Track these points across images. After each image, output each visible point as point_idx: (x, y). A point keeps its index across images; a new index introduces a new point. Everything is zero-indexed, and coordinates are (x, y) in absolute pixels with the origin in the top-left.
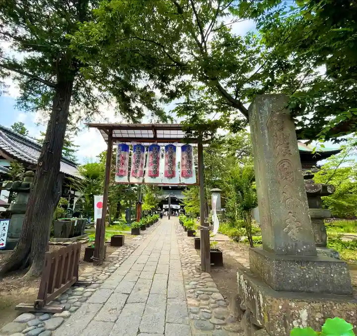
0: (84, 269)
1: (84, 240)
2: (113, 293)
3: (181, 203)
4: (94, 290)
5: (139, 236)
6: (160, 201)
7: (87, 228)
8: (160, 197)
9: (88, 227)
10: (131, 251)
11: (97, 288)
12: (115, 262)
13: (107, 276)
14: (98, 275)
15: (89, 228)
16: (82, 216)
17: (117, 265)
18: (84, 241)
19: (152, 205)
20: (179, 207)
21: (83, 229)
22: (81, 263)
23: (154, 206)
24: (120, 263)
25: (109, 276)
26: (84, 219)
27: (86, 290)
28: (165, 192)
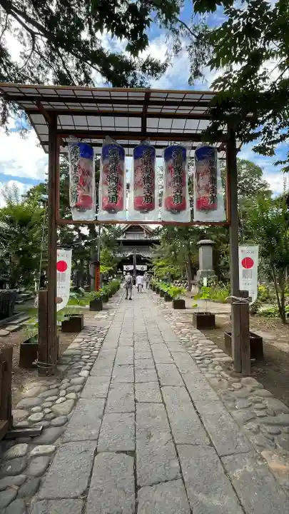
0: (21, 389)
1: (16, 324)
2: (96, 453)
3: (149, 262)
4: (51, 448)
5: (101, 312)
6: (120, 260)
7: (18, 303)
8: (119, 255)
9: (20, 302)
10: (100, 340)
11: (59, 441)
12: (77, 366)
13: (71, 402)
14: (53, 402)
15: (21, 304)
16: (7, 286)
17: (84, 373)
18: (17, 327)
19: (109, 266)
20: (145, 268)
21: (12, 307)
22: (16, 372)
23: (112, 268)
24: (88, 367)
25: (76, 400)
26: (12, 291)
27: (34, 452)
28: (126, 248)
